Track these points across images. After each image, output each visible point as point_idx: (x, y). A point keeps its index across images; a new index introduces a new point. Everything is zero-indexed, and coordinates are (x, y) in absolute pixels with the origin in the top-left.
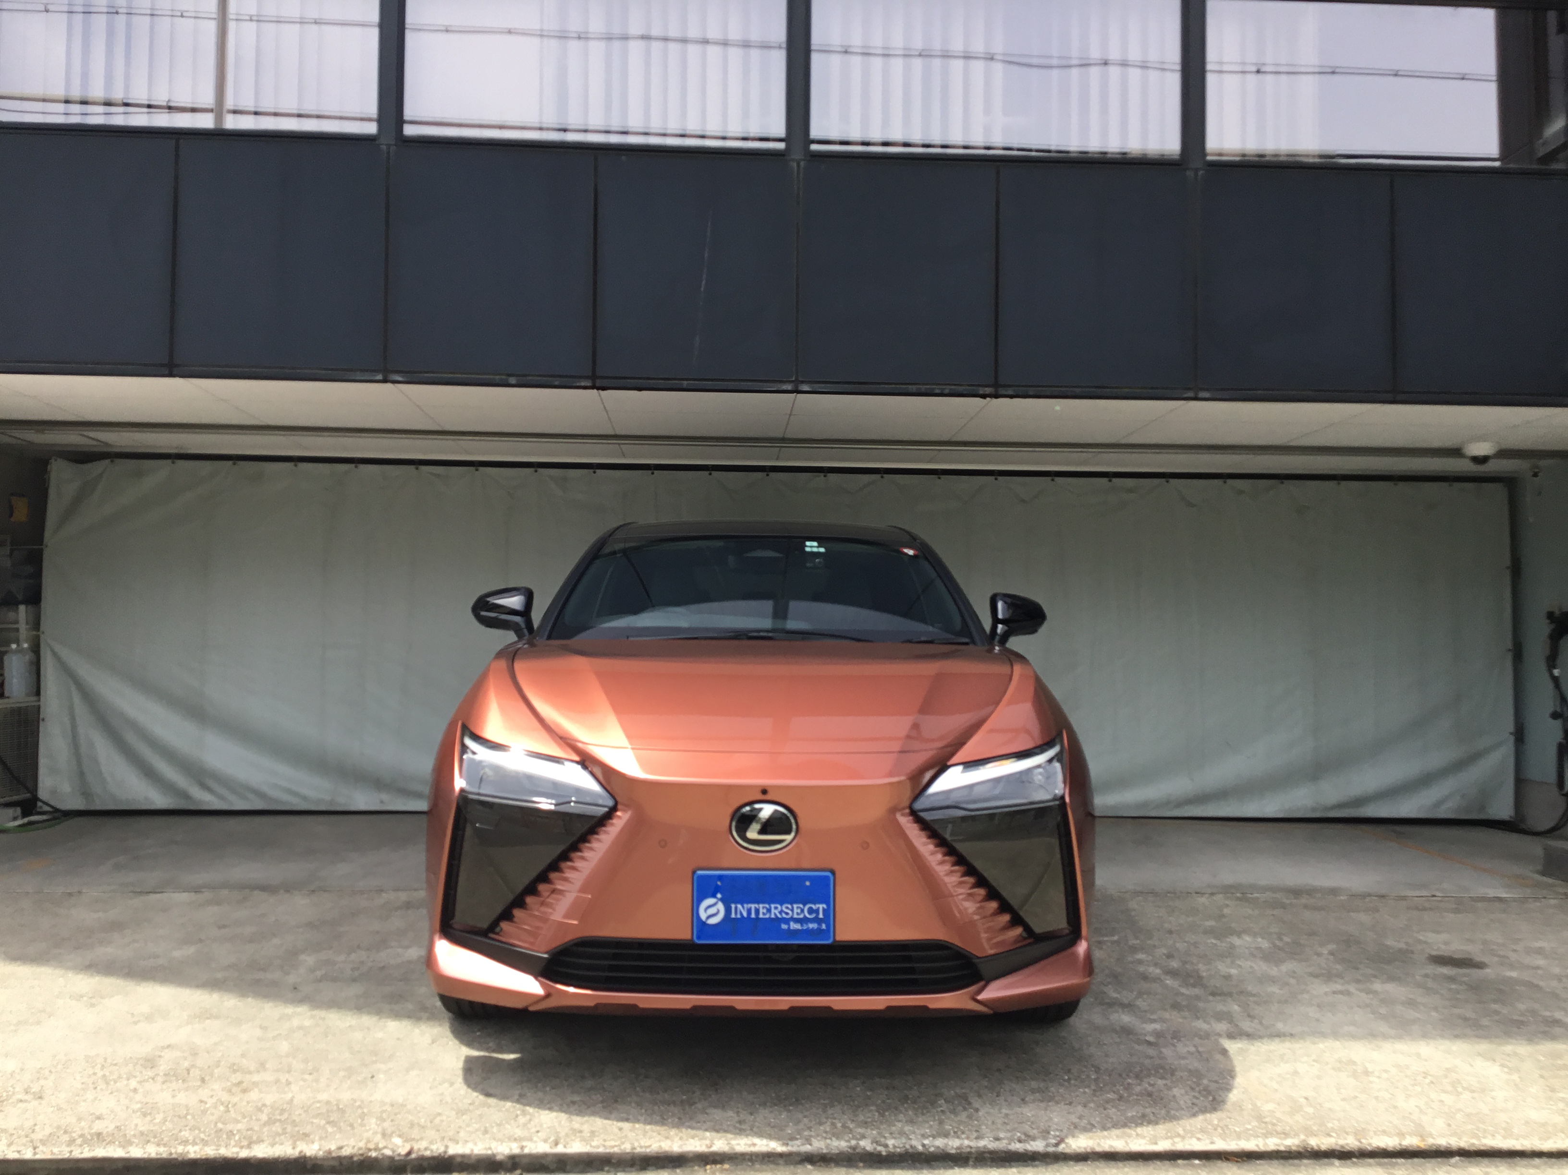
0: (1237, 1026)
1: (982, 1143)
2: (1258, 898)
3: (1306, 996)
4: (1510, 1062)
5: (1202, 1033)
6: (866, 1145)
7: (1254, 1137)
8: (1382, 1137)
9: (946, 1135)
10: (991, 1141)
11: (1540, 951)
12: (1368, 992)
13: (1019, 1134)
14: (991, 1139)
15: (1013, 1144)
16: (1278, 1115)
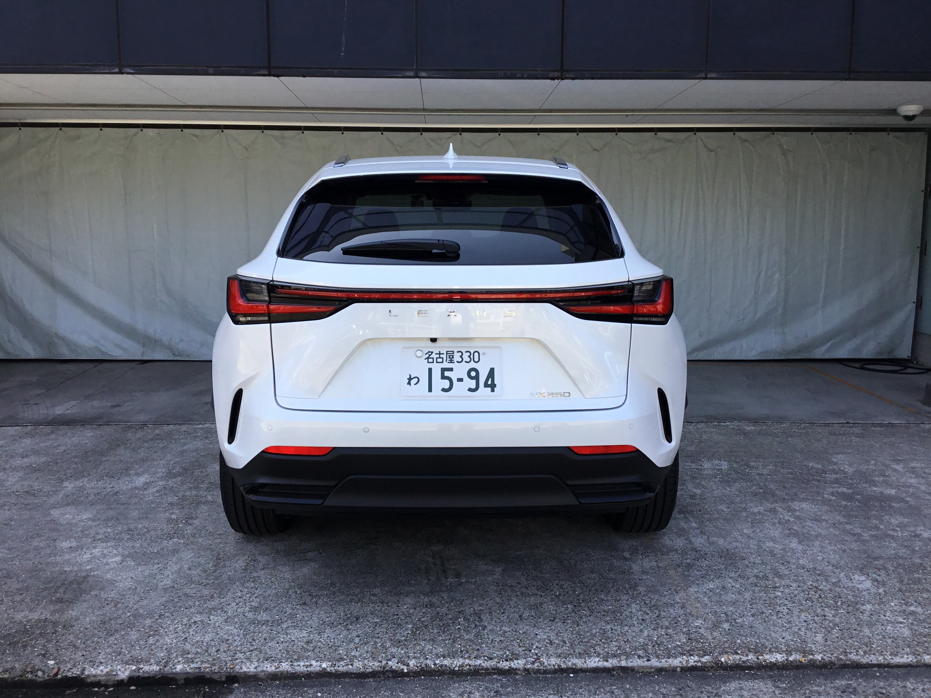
0: (690, 542)
1: (478, 662)
2: (727, 425)
3: (744, 514)
4: (879, 575)
5: (665, 550)
6: (393, 664)
7: (681, 654)
8: (774, 654)
9: (453, 655)
10: (485, 660)
11: (913, 471)
12: (790, 510)
13: (508, 653)
14: (486, 658)
15: (501, 662)
16: (702, 631)
